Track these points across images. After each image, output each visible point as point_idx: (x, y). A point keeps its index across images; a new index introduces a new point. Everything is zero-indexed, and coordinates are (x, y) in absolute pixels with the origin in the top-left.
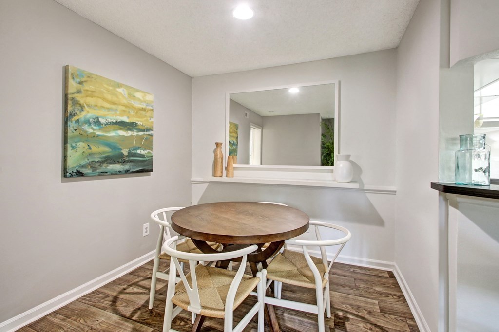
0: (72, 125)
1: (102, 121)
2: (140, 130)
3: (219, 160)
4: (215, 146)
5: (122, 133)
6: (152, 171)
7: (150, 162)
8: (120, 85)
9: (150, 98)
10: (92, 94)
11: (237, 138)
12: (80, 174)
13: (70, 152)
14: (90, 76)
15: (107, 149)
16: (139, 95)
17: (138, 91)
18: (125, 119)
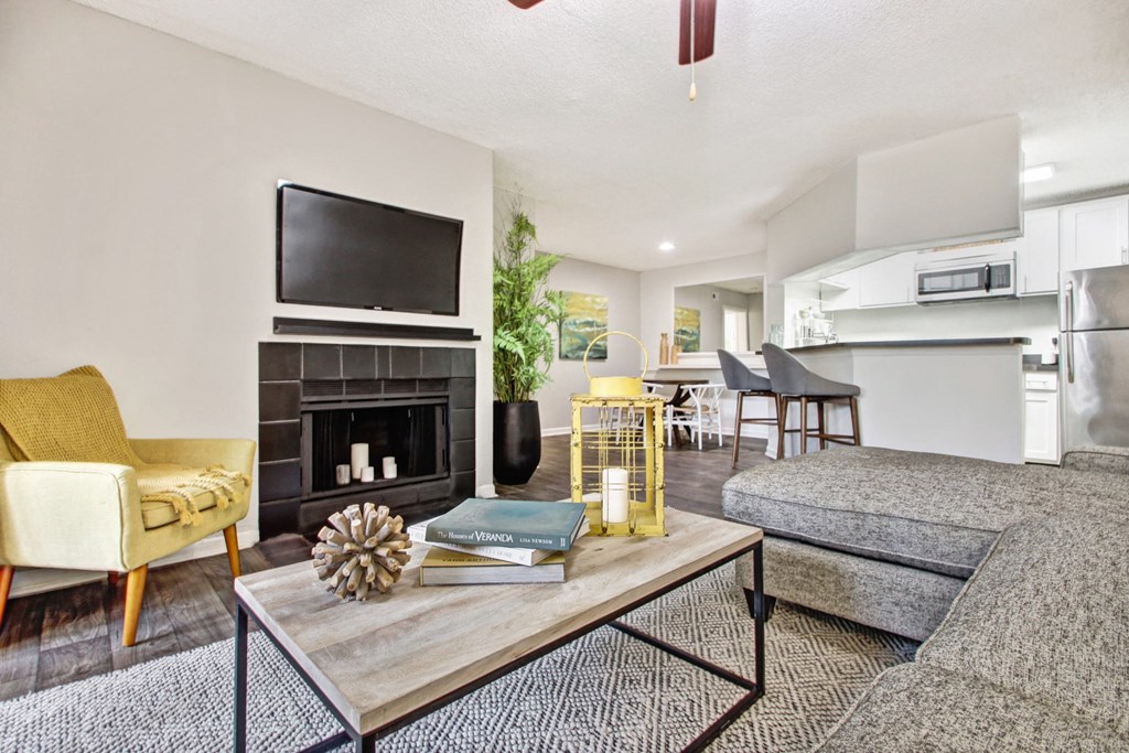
0: (563, 326)
1: (577, 322)
2: (598, 326)
3: (664, 350)
4: (661, 338)
5: (588, 329)
6: (606, 357)
7: (605, 352)
8: (586, 296)
9: (606, 300)
10: (572, 306)
11: (698, 327)
12: (567, 357)
13: (563, 343)
14: (571, 294)
15: (579, 341)
16: (598, 300)
17: (597, 296)
18: (590, 319)
